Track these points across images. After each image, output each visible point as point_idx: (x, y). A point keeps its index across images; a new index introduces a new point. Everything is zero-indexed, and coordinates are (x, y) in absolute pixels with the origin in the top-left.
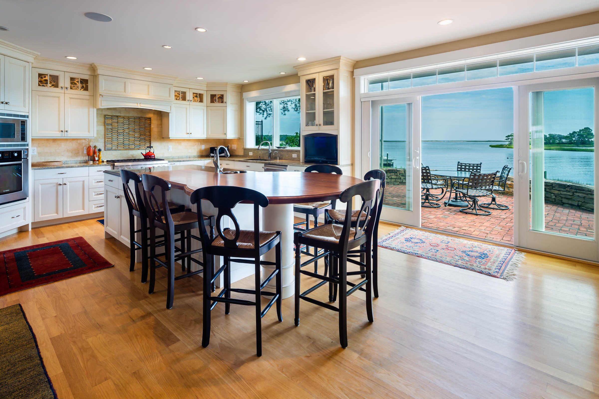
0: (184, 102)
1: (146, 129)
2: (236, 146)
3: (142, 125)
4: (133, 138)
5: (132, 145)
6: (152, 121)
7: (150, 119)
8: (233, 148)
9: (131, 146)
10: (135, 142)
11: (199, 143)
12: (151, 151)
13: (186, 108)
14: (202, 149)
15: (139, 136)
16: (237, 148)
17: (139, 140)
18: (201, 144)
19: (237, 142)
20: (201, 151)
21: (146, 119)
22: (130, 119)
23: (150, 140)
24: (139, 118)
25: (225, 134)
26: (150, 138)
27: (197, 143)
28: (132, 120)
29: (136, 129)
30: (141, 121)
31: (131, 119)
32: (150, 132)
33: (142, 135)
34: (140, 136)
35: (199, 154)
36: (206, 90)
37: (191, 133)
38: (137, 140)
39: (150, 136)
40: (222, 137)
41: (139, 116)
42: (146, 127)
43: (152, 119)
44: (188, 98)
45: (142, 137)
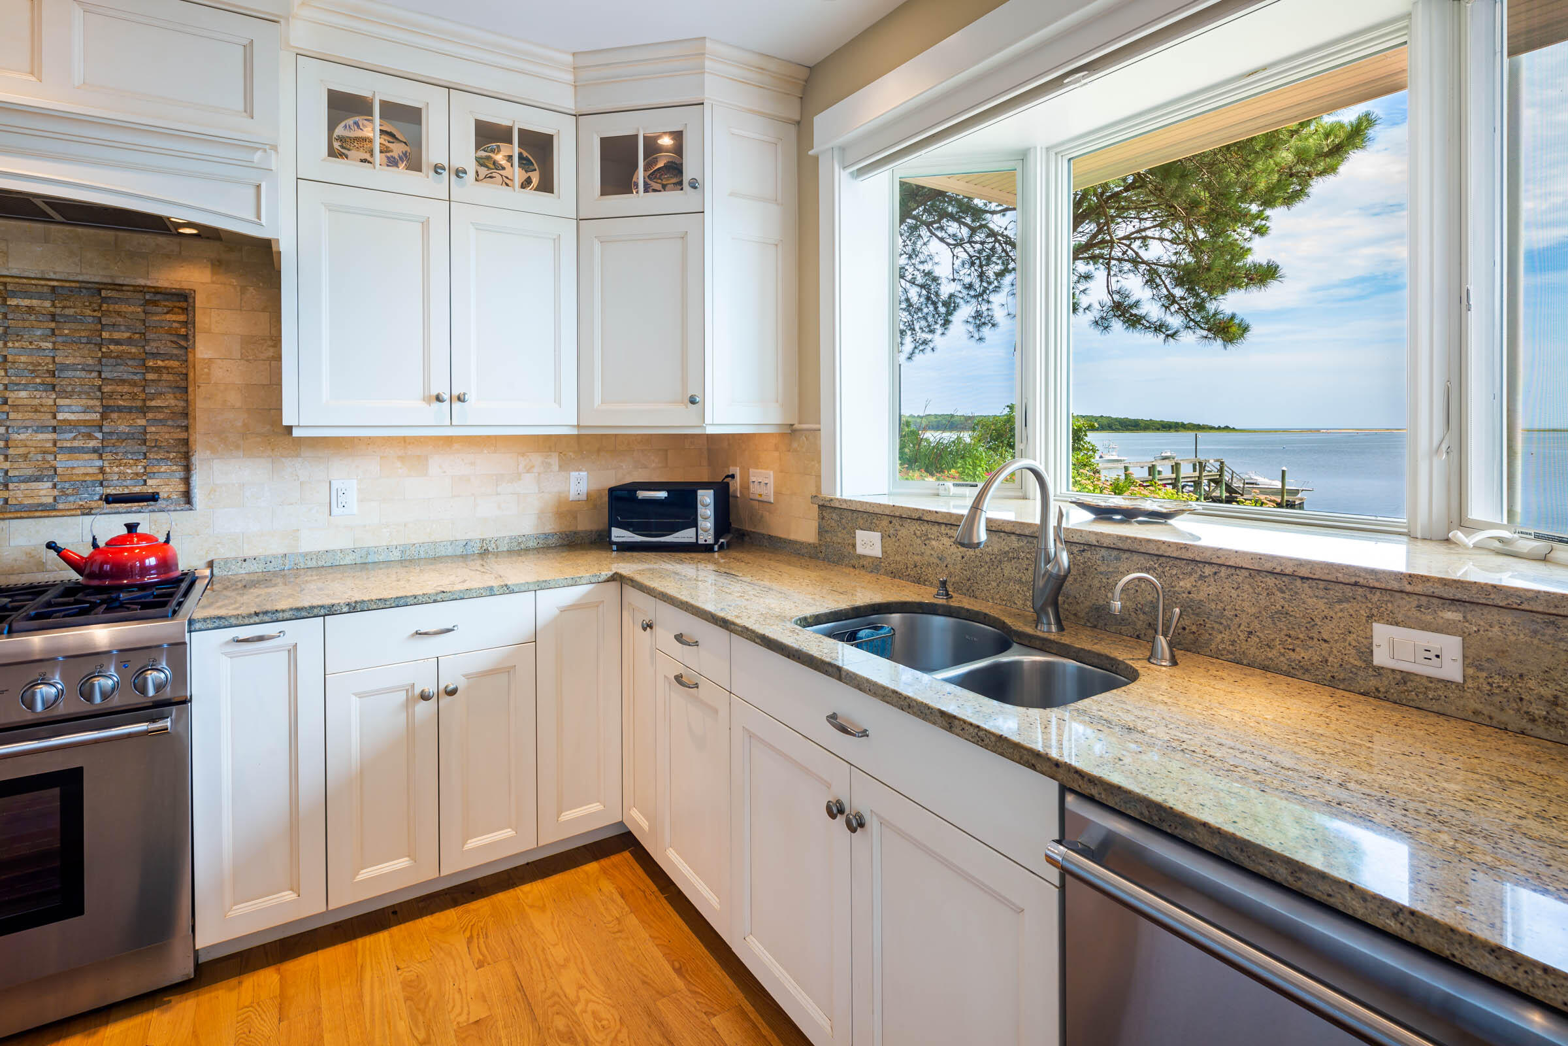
0: (402, 177)
1: (157, 370)
2: (771, 482)
3: (117, 342)
4: (41, 429)
5: (38, 479)
6: (201, 319)
7: (183, 299)
8: (755, 490)
9: (23, 486)
10: (62, 462)
11: (554, 460)
12: (140, 530)
13: (425, 224)
14: (573, 495)
15: (96, 416)
16: (777, 493)
17: (92, 444)
18: (565, 466)
19: (776, 454)
20: (565, 510)
21: (155, 303)
22: (14, 294)
23: (186, 442)
24: (97, 289)
25: (693, 401)
26: (186, 428)
27: (537, 459)
28: (35, 302)
29: (64, 367)
30: (106, 313)
31: (27, 295)
32: (183, 387)
33: (120, 409)
34: (104, 416)
35: (550, 527)
36: (569, 105)
37: (460, 399)
38: (76, 444)
39: (186, 415)
40: (677, 420)
41: (94, 275)
42: (155, 355)
43: (200, 301)
44: (434, 150)
45: (121, 425)
